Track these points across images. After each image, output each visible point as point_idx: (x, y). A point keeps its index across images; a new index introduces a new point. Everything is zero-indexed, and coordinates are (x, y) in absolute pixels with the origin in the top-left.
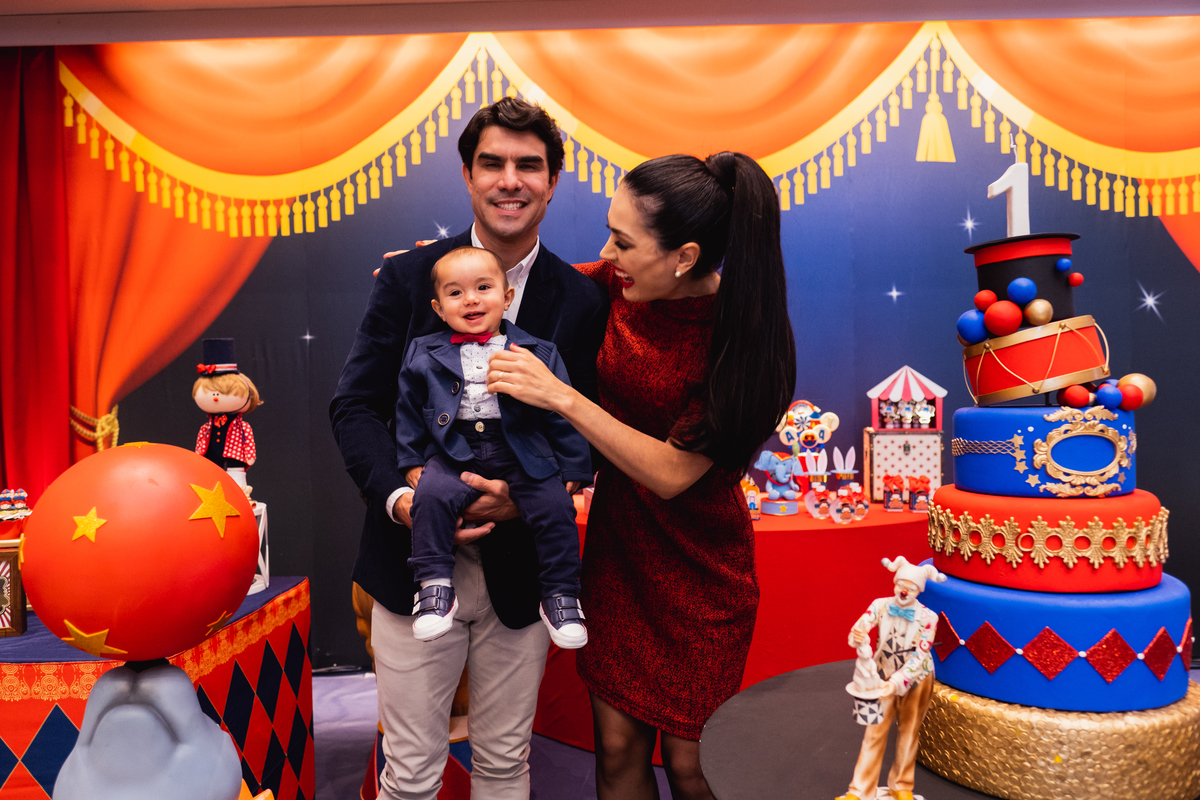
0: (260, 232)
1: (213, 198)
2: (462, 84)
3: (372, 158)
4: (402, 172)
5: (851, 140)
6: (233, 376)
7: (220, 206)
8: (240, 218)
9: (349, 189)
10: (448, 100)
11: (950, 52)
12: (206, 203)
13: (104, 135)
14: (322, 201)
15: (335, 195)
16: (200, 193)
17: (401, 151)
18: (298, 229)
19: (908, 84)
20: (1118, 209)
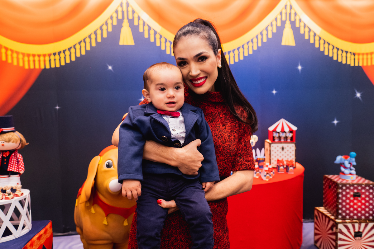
0: (37, 67)
1: (18, 53)
2: (117, 12)
3: (82, 39)
4: (94, 44)
5: (260, 37)
6: (12, 133)
7: (21, 56)
8: (29, 61)
9: (73, 50)
10: (112, 18)
11: (293, 6)
12: (15, 55)
14: (62, 55)
15: (67, 53)
16: (12, 51)
17: (93, 36)
18: (53, 66)
19: (279, 17)
20: (348, 63)
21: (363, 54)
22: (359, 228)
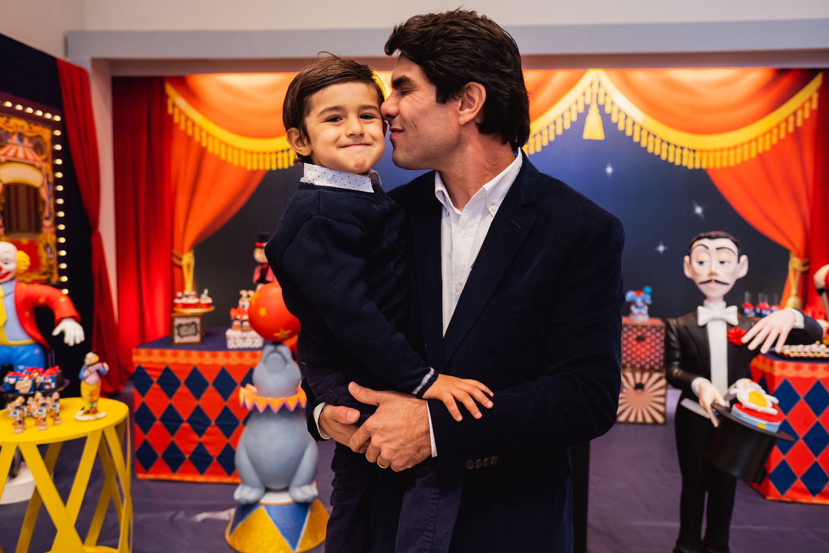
0: (261, 167)
1: (239, 150)
5: (552, 127)
7: (242, 154)
8: (252, 160)
11: (603, 84)
12: (236, 153)
13: (187, 118)
16: (233, 148)
18: (280, 167)
19: (581, 99)
20: (685, 164)
21: (708, 151)
22: (642, 378)
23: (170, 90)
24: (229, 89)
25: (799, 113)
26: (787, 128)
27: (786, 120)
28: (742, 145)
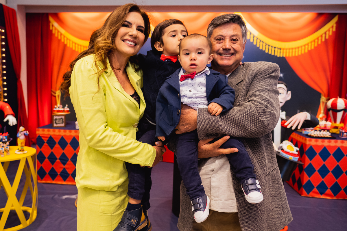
1: (81, 46)
13: (58, 32)
16: (78, 45)
20: (276, 55)
21: (286, 49)
23: (51, 19)
24: (77, 19)
25: (327, 33)
26: (322, 39)
27: (322, 36)
28: (301, 47)
